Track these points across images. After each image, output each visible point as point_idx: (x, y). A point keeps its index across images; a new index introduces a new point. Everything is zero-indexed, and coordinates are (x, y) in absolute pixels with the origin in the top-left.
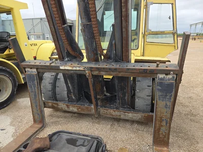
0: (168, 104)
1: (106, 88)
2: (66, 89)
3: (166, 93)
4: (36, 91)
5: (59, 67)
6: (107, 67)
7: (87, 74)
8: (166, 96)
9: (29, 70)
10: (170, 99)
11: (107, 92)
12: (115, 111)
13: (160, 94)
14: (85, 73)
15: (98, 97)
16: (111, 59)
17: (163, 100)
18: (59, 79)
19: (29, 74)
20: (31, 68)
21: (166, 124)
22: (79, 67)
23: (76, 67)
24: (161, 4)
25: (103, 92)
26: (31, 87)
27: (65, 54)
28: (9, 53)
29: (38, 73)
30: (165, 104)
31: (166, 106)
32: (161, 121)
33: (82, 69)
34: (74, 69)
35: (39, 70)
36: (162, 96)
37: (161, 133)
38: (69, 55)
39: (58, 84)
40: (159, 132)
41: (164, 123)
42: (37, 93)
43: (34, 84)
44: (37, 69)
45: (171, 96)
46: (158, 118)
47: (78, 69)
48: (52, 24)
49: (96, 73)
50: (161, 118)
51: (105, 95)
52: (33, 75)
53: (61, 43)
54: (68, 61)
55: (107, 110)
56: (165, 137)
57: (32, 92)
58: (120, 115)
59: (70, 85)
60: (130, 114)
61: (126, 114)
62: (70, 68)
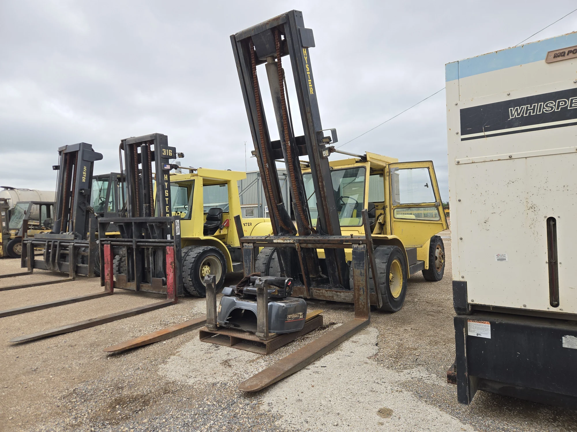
0: (363, 272)
1: (321, 267)
2: (279, 270)
3: (360, 262)
4: (251, 266)
5: (272, 240)
6: (312, 239)
7: (297, 247)
8: (360, 264)
9: (246, 244)
10: (363, 266)
11: (322, 274)
12: (327, 291)
13: (355, 262)
14: (295, 246)
15: (311, 276)
16: (318, 233)
17: (358, 268)
18: (274, 259)
19: (246, 249)
20: (248, 243)
21: (363, 293)
22: (290, 240)
23: (287, 240)
24: (411, 169)
25: (317, 272)
26: (246, 262)
27: (279, 229)
28: (219, 234)
29: (254, 247)
30: (360, 272)
31: (361, 274)
32: (359, 290)
33: (291, 242)
34: (286, 242)
35: (255, 245)
36: (356, 264)
37: (360, 303)
38: (282, 230)
39: (272, 265)
40: (358, 302)
41: (361, 292)
42: (251, 268)
43: (250, 259)
44: (254, 243)
45: (363, 264)
46: (356, 287)
47: (288, 242)
48: (270, 203)
49: (304, 245)
50: (359, 286)
51: (321, 277)
52: (249, 249)
53: (276, 219)
54: (281, 235)
55: (319, 290)
56: (364, 308)
57: (247, 267)
58: (333, 297)
59: (282, 261)
60: (342, 294)
61: (338, 293)
62: (282, 241)
